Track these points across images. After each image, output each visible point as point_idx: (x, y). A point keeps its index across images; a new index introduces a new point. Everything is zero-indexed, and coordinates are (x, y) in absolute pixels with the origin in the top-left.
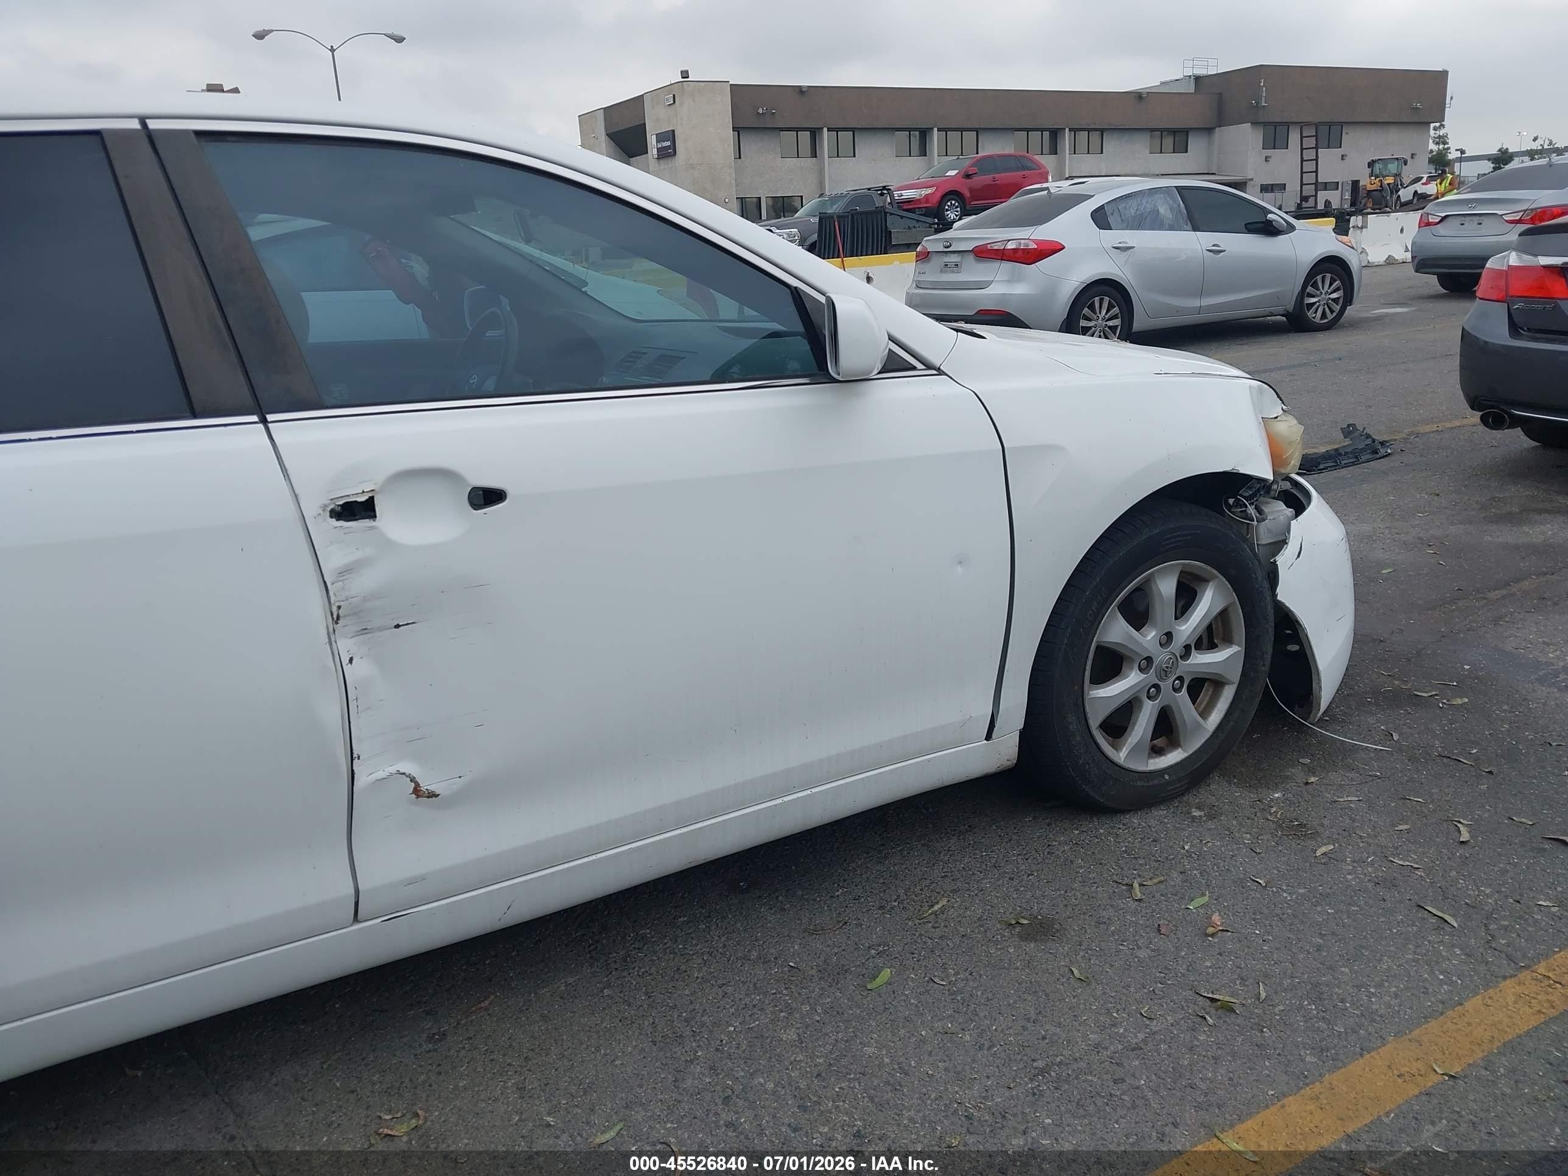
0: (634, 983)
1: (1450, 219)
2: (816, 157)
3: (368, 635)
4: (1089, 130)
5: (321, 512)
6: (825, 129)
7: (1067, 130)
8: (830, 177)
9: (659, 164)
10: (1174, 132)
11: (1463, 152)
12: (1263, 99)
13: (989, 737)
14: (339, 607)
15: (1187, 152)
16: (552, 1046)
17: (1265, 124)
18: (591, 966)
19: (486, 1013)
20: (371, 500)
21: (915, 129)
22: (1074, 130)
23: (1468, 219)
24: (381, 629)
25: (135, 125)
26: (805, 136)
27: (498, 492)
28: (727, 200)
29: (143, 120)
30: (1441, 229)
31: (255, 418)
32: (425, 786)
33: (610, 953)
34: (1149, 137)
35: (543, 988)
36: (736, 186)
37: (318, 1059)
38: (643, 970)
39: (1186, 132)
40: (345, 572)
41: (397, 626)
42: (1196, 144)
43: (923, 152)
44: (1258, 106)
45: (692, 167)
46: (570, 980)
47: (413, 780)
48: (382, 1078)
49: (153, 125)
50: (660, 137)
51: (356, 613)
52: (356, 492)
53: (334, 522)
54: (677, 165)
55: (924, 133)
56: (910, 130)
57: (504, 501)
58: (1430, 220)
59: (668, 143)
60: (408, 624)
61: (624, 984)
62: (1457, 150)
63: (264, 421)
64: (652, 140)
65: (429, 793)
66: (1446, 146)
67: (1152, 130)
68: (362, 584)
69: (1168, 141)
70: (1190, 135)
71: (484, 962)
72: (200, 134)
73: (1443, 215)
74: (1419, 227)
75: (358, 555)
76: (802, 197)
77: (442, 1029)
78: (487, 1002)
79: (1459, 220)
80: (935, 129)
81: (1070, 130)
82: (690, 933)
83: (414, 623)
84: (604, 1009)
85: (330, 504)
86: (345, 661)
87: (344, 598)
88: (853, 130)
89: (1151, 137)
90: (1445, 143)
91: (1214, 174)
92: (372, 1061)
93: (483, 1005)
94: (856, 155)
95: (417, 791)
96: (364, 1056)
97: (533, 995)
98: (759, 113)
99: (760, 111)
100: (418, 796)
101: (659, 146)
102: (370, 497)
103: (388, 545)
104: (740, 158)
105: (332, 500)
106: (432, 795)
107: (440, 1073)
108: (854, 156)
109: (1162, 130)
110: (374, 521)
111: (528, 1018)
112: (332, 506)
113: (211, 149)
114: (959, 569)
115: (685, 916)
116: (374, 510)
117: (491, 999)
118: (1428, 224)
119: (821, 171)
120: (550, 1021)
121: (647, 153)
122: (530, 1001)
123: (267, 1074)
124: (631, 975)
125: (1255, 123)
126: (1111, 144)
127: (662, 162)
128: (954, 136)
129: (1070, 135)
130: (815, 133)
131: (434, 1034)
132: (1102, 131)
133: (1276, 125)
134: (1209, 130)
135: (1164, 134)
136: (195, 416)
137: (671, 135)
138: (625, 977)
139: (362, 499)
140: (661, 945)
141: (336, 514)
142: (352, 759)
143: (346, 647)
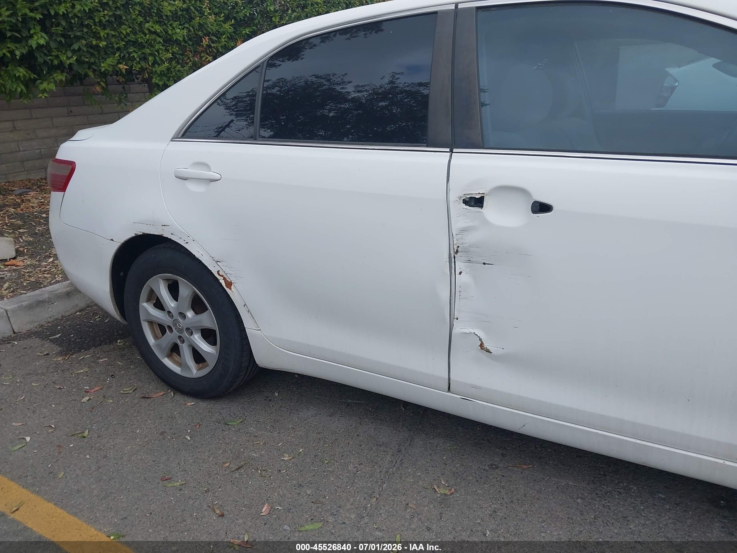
0: (597, 507)
3: (471, 264)
5: (458, 200)
14: (458, 247)
16: (528, 504)
18: (588, 484)
19: (521, 470)
24: (477, 263)
27: (549, 206)
29: (457, 4)
31: (448, 150)
32: (486, 345)
33: (604, 485)
35: (556, 478)
37: (450, 444)
38: (609, 504)
40: (464, 230)
41: (484, 264)
46: (571, 483)
47: (480, 340)
48: (459, 467)
51: (466, 251)
52: (476, 193)
53: (464, 206)
57: (551, 211)
60: (489, 264)
61: (592, 503)
63: (451, 151)
65: (487, 349)
68: (470, 239)
71: (548, 449)
75: (470, 224)
77: (499, 465)
78: (526, 467)
82: (656, 505)
83: (492, 264)
84: (568, 507)
85: (463, 197)
86: (457, 272)
87: (461, 243)
92: (464, 458)
93: (524, 466)
95: (482, 345)
96: (464, 454)
97: (548, 477)
100: (482, 349)
102: (481, 197)
103: (485, 222)
105: (464, 194)
106: (488, 351)
107: (477, 481)
110: (482, 209)
111: (534, 486)
112: (464, 198)
115: (664, 495)
116: (483, 204)
117: (529, 466)
120: (541, 493)
122: (544, 479)
123: (432, 437)
124: (600, 502)
131: (494, 465)
138: (596, 501)
139: (478, 197)
140: (633, 500)
141: (465, 202)
142: (452, 318)
143: (460, 265)
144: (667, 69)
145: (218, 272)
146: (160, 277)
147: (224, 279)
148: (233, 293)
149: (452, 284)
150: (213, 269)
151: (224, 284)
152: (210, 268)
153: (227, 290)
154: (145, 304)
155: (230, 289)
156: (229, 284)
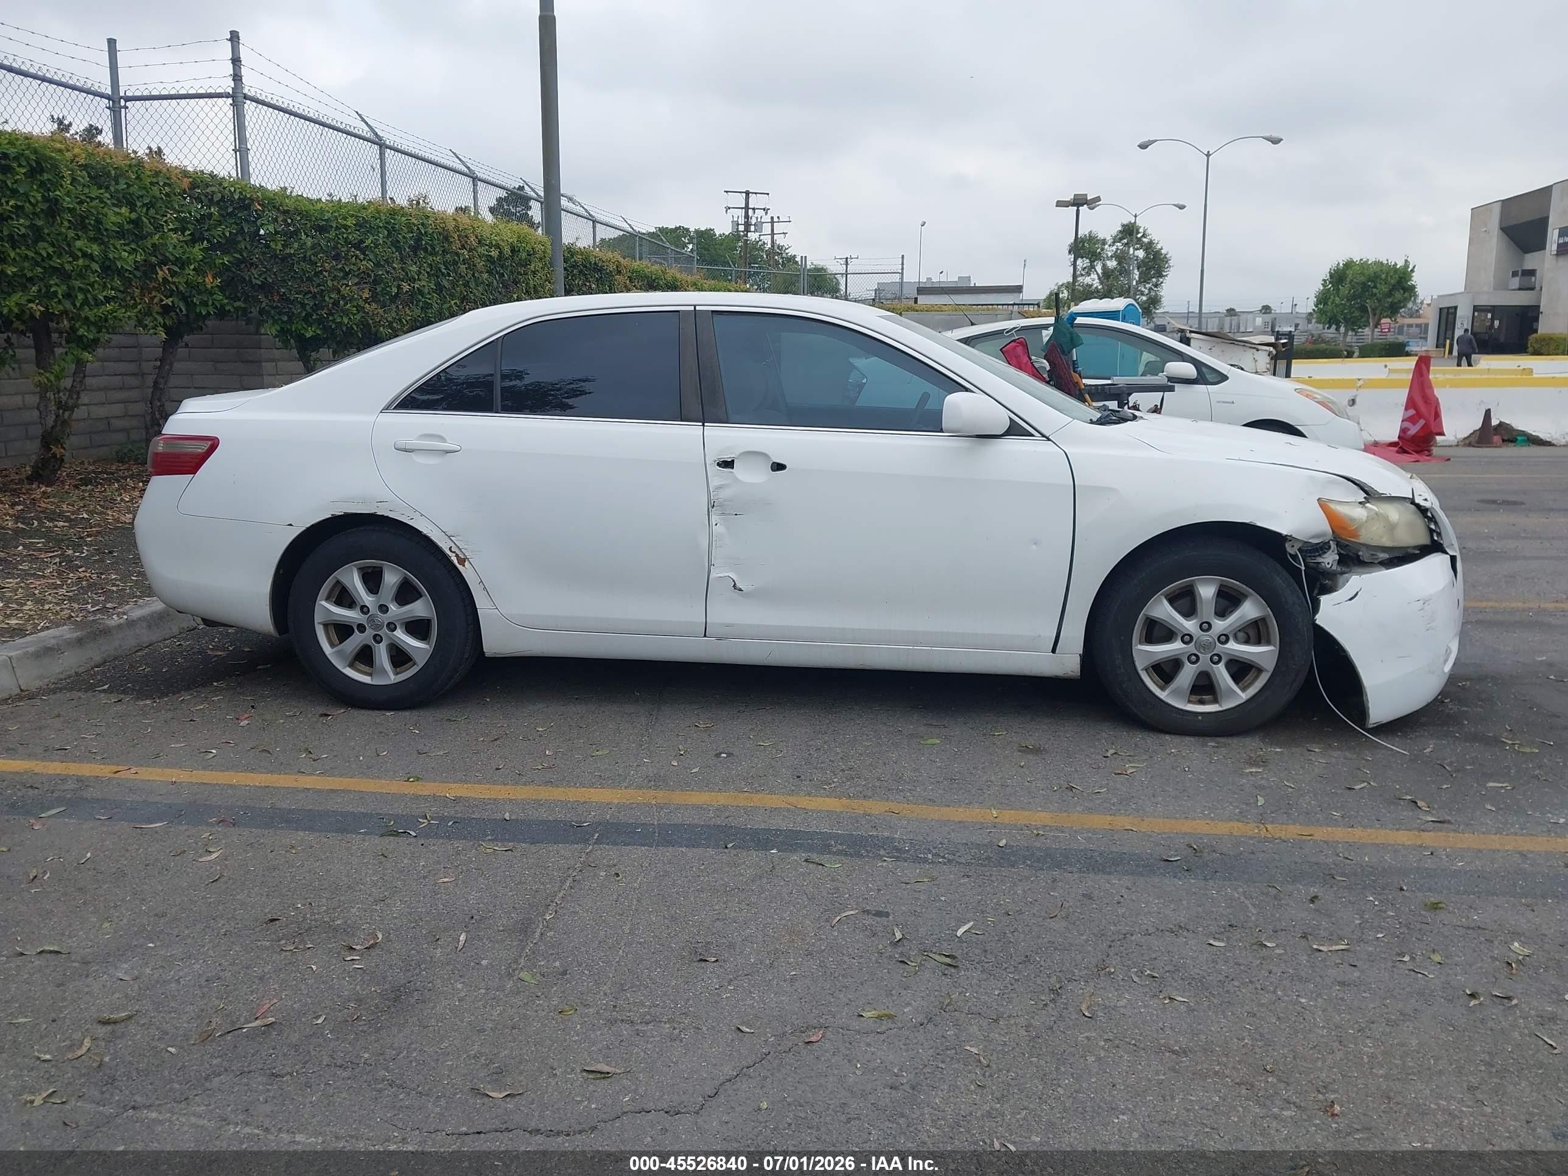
3: (724, 516)
5: (714, 463)
9: (1556, 261)
13: (1054, 651)
14: (715, 501)
20: (733, 461)
24: (729, 514)
25: (692, 308)
27: (784, 465)
29: (695, 306)
31: (701, 424)
32: (739, 585)
40: (720, 487)
41: (736, 515)
47: (733, 581)
49: (698, 308)
51: (721, 505)
52: (727, 457)
53: (718, 468)
57: (785, 469)
60: (740, 515)
63: (703, 425)
64: (1553, 236)
68: (724, 494)
72: (713, 311)
75: (725, 482)
83: (743, 515)
86: (714, 524)
87: (717, 499)
95: (734, 586)
100: (735, 589)
103: (736, 480)
105: (718, 459)
106: (740, 590)
110: (733, 470)
112: (718, 461)
113: (716, 317)
114: (1034, 547)
116: (733, 466)
121: (1544, 248)
136: (681, 421)
139: (729, 460)
141: (719, 464)
142: (710, 565)
143: (714, 519)
144: (851, 360)
145: (450, 549)
146: (354, 565)
147: (457, 556)
148: (466, 571)
149: (710, 535)
150: (444, 545)
151: (456, 562)
152: (440, 544)
153: (460, 567)
154: (324, 603)
155: (464, 566)
156: (462, 561)
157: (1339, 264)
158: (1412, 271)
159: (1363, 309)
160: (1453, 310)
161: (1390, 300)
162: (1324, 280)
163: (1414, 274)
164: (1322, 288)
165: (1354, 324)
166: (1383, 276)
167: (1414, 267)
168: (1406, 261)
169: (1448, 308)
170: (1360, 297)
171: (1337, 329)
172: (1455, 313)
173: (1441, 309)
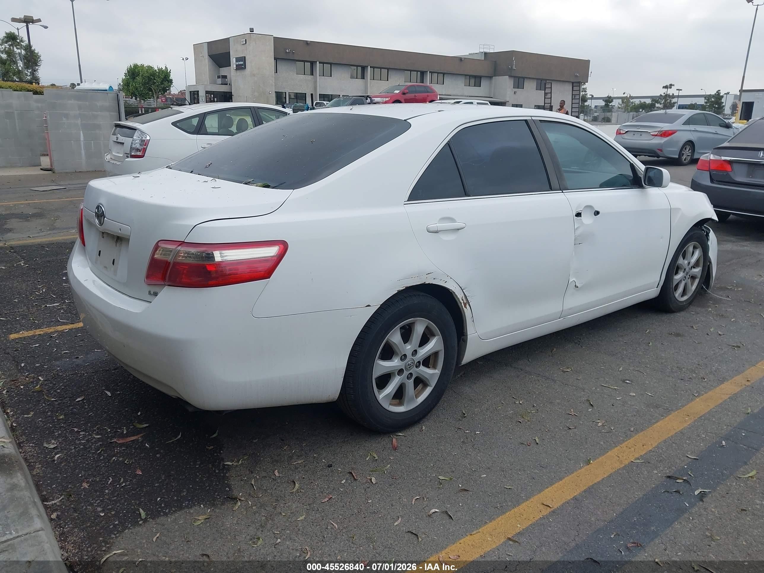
1: (629, 132)
2: (313, 75)
4: (438, 73)
6: (318, 62)
7: (428, 72)
8: (320, 86)
9: (236, 72)
10: (475, 77)
11: (592, 96)
12: (514, 66)
15: (480, 87)
17: (514, 77)
21: (359, 66)
22: (432, 73)
23: (636, 133)
26: (308, 65)
28: (270, 92)
30: (625, 136)
31: (561, 191)
34: (464, 79)
36: (275, 86)
39: (480, 77)
42: (484, 83)
43: (363, 77)
44: (512, 69)
45: (254, 75)
50: (238, 60)
51: (576, 239)
53: (576, 217)
54: (246, 73)
55: (364, 68)
56: (357, 66)
58: (621, 132)
59: (242, 63)
62: (590, 95)
64: (233, 61)
66: (586, 93)
67: (466, 75)
69: (472, 81)
70: (482, 78)
73: (627, 130)
74: (616, 134)
76: (306, 93)
79: (632, 133)
80: (369, 67)
81: (430, 72)
83: (582, 243)
88: (331, 64)
89: (465, 78)
90: (585, 92)
91: (492, 98)
94: (332, 76)
95: (576, 285)
98: (287, 52)
99: (288, 51)
101: (237, 64)
104: (277, 72)
108: (331, 76)
109: (470, 76)
110: (581, 217)
118: (620, 134)
119: (315, 82)
121: (230, 66)
125: (510, 76)
126: (447, 80)
127: (238, 71)
128: (377, 71)
129: (430, 74)
130: (313, 64)
132: (444, 74)
133: (519, 78)
134: (490, 77)
135: (471, 77)
136: (552, 190)
137: (244, 59)
145: (462, 298)
148: (467, 311)
154: (379, 361)
157: (131, 66)
158: (170, 72)
159: (150, 90)
160: (196, 93)
161: (162, 86)
162: (125, 73)
163: (171, 74)
164: (124, 77)
165: (144, 97)
166: (157, 74)
167: (170, 70)
168: (166, 67)
169: (194, 92)
170: (148, 84)
171: (136, 99)
172: (198, 94)
173: (190, 92)
